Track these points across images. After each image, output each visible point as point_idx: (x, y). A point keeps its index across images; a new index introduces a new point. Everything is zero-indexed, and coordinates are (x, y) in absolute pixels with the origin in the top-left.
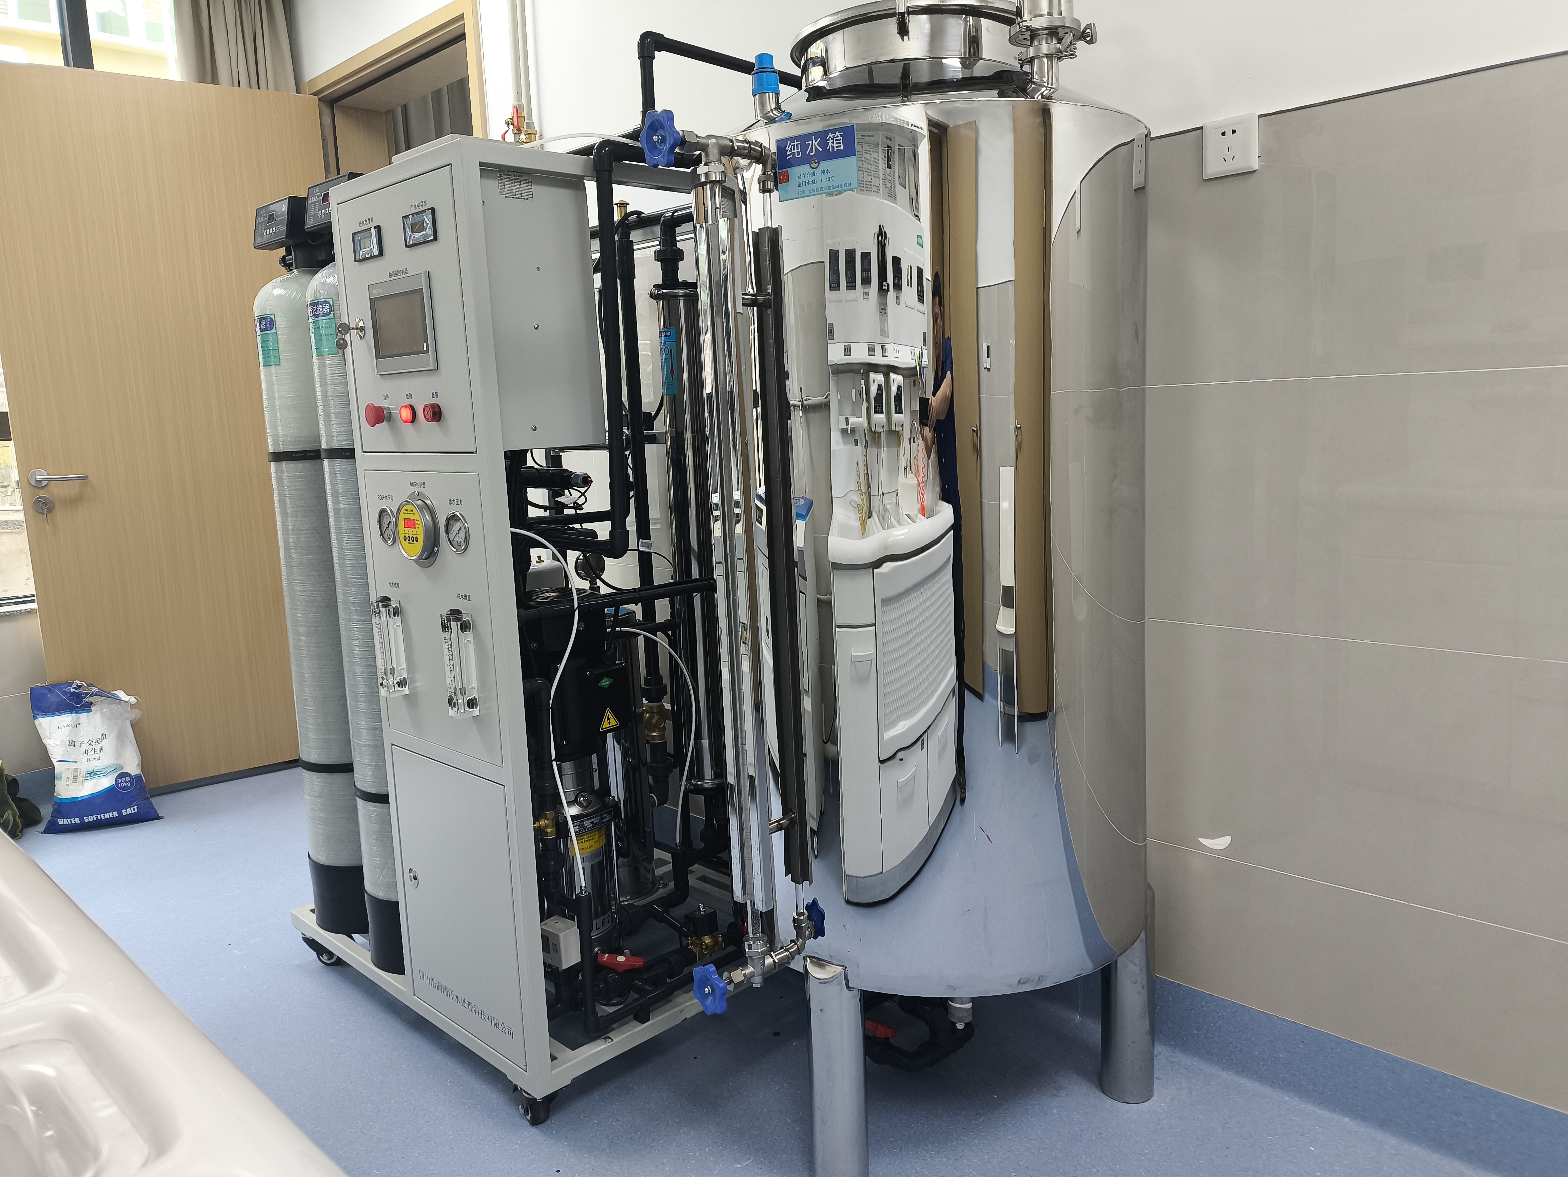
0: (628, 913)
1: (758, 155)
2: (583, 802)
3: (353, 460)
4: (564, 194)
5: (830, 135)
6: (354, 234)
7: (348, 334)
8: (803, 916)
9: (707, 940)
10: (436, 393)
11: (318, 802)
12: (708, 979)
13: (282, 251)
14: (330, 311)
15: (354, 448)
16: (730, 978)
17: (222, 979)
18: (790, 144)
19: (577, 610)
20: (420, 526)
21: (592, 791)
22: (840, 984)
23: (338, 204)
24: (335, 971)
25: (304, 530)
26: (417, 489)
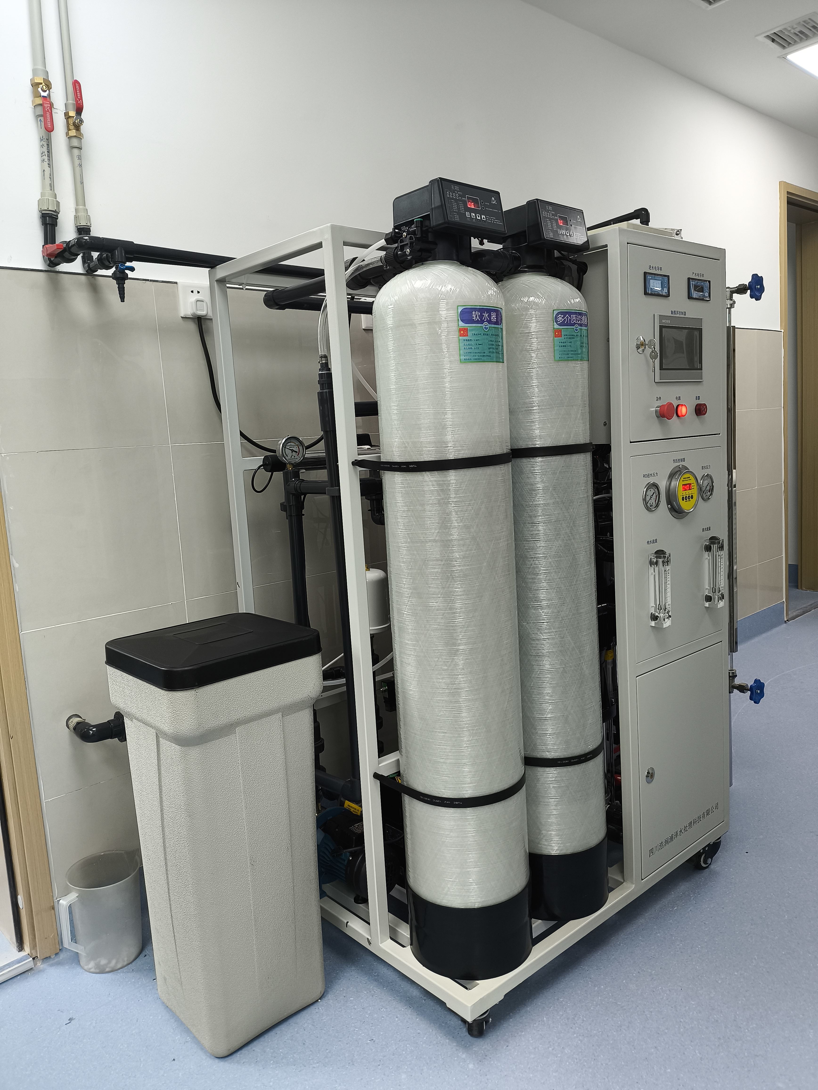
6: (646, 273)
10: (699, 397)
23: (628, 243)
26: (678, 464)
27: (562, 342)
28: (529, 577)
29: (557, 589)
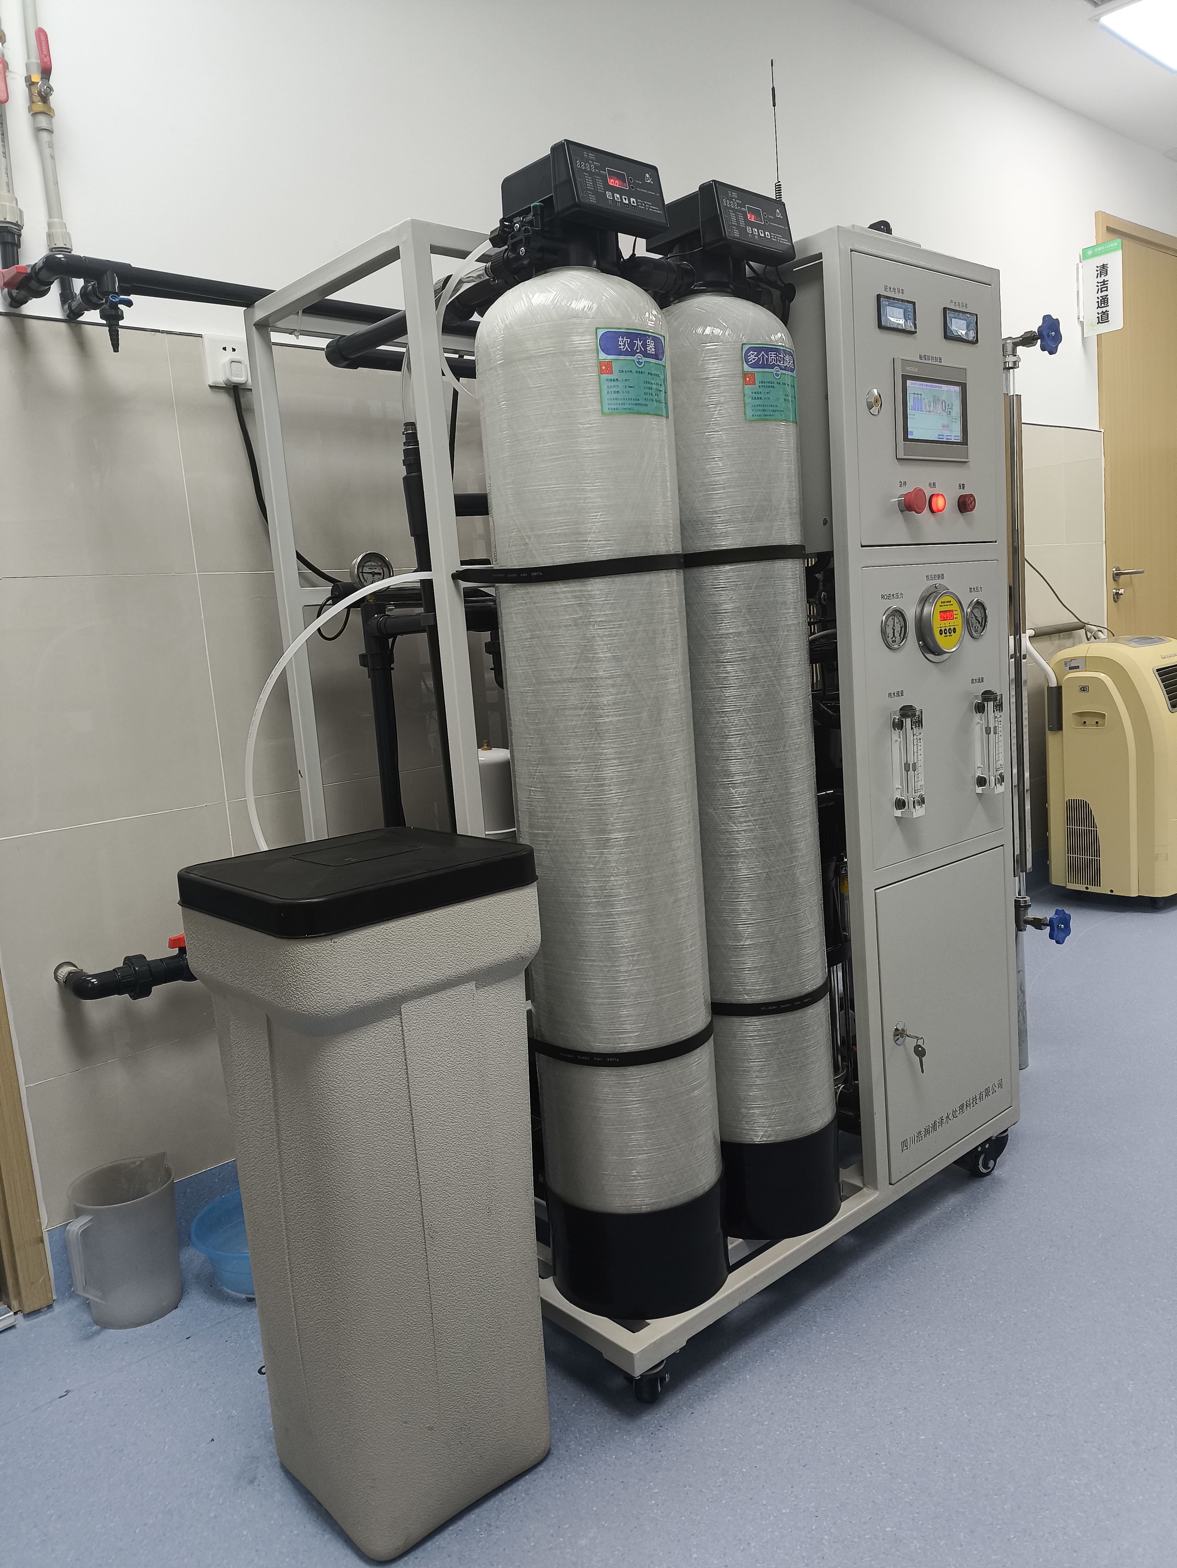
10: (963, 485)
20: (959, 616)
26: (934, 582)
27: (755, 393)
28: (715, 741)
29: (755, 758)
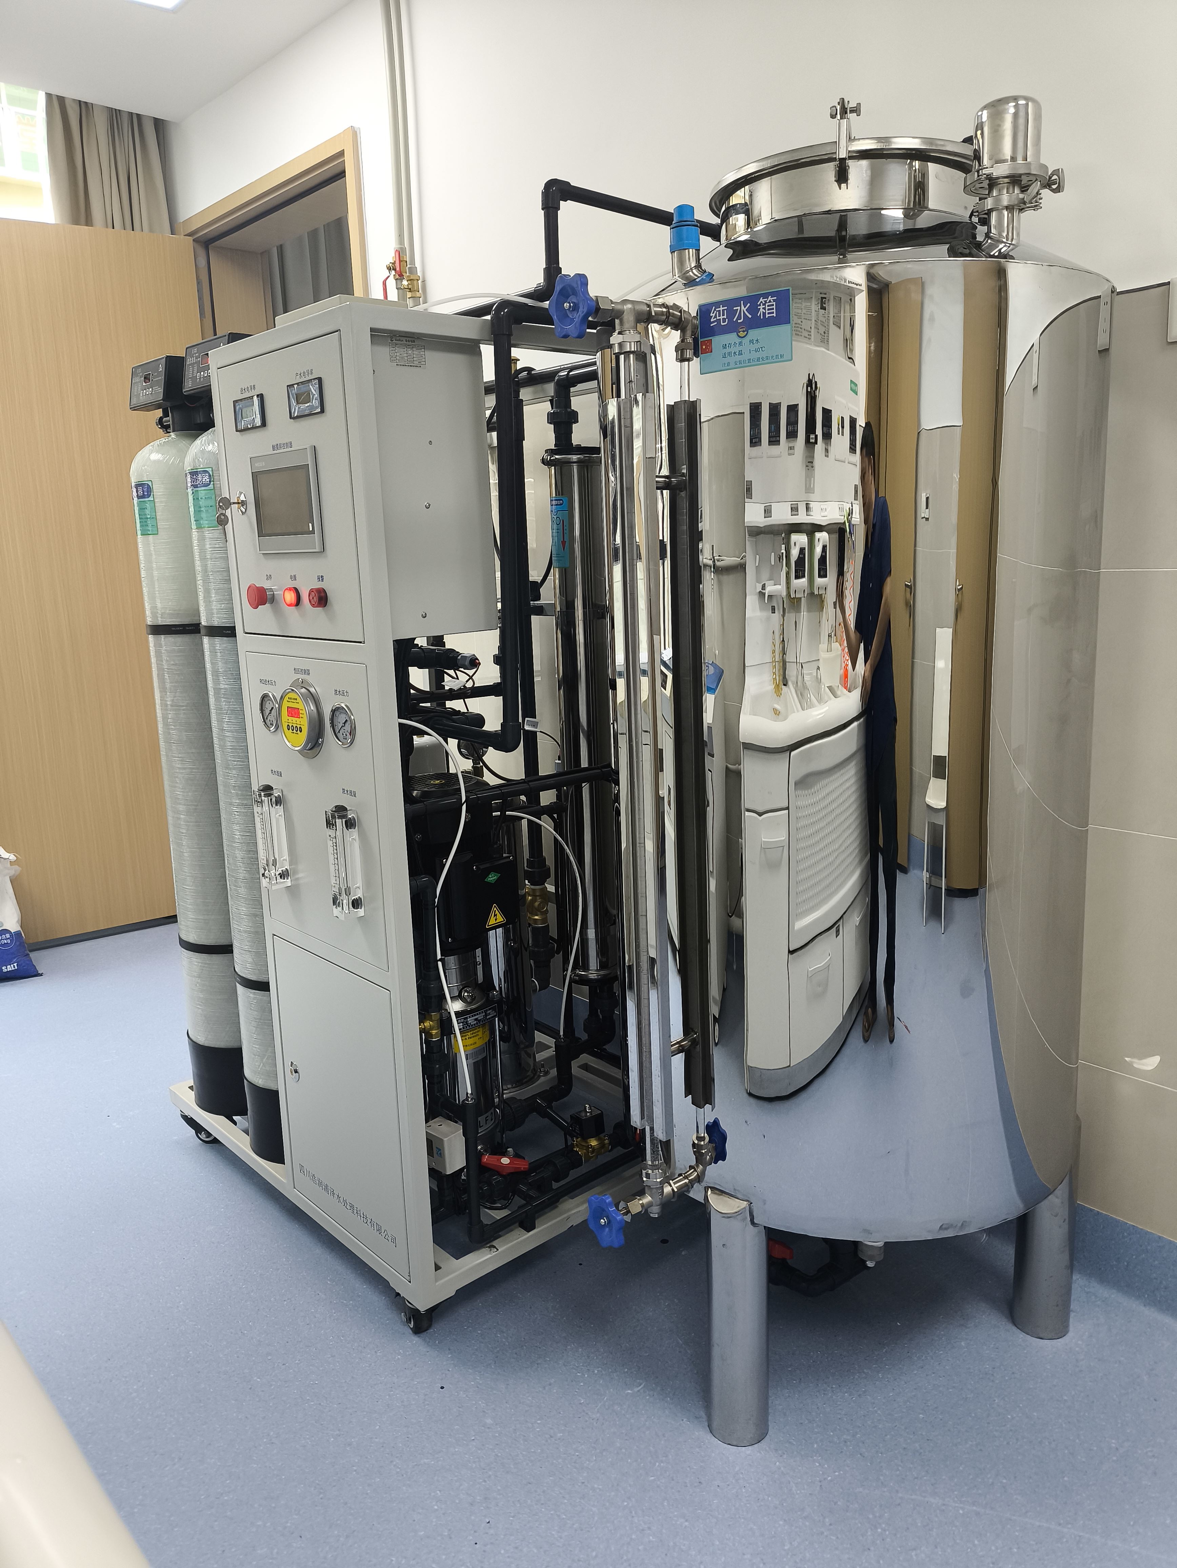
0: (511, 1108)
1: (677, 320)
2: (467, 997)
3: (233, 639)
4: (458, 360)
5: (761, 300)
6: (235, 402)
7: (229, 509)
8: (704, 1141)
9: (594, 1143)
10: (322, 576)
11: (198, 983)
12: (603, 1210)
13: (159, 413)
14: (210, 481)
15: (235, 627)
16: (627, 1208)
17: (101, 1154)
18: (715, 310)
19: (465, 804)
20: (305, 716)
21: (476, 985)
22: (744, 1219)
23: (218, 368)
24: (213, 1149)
25: (183, 706)
